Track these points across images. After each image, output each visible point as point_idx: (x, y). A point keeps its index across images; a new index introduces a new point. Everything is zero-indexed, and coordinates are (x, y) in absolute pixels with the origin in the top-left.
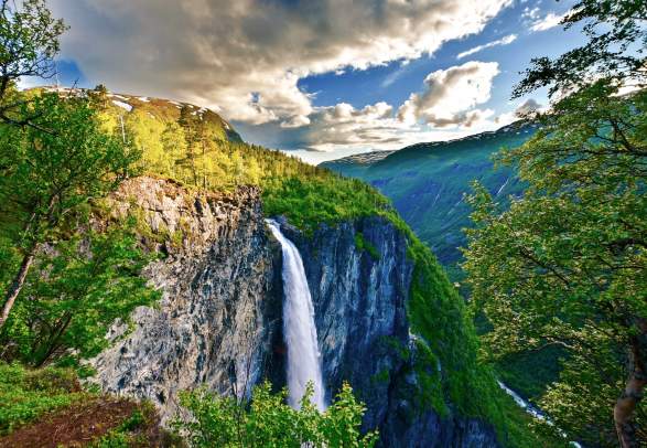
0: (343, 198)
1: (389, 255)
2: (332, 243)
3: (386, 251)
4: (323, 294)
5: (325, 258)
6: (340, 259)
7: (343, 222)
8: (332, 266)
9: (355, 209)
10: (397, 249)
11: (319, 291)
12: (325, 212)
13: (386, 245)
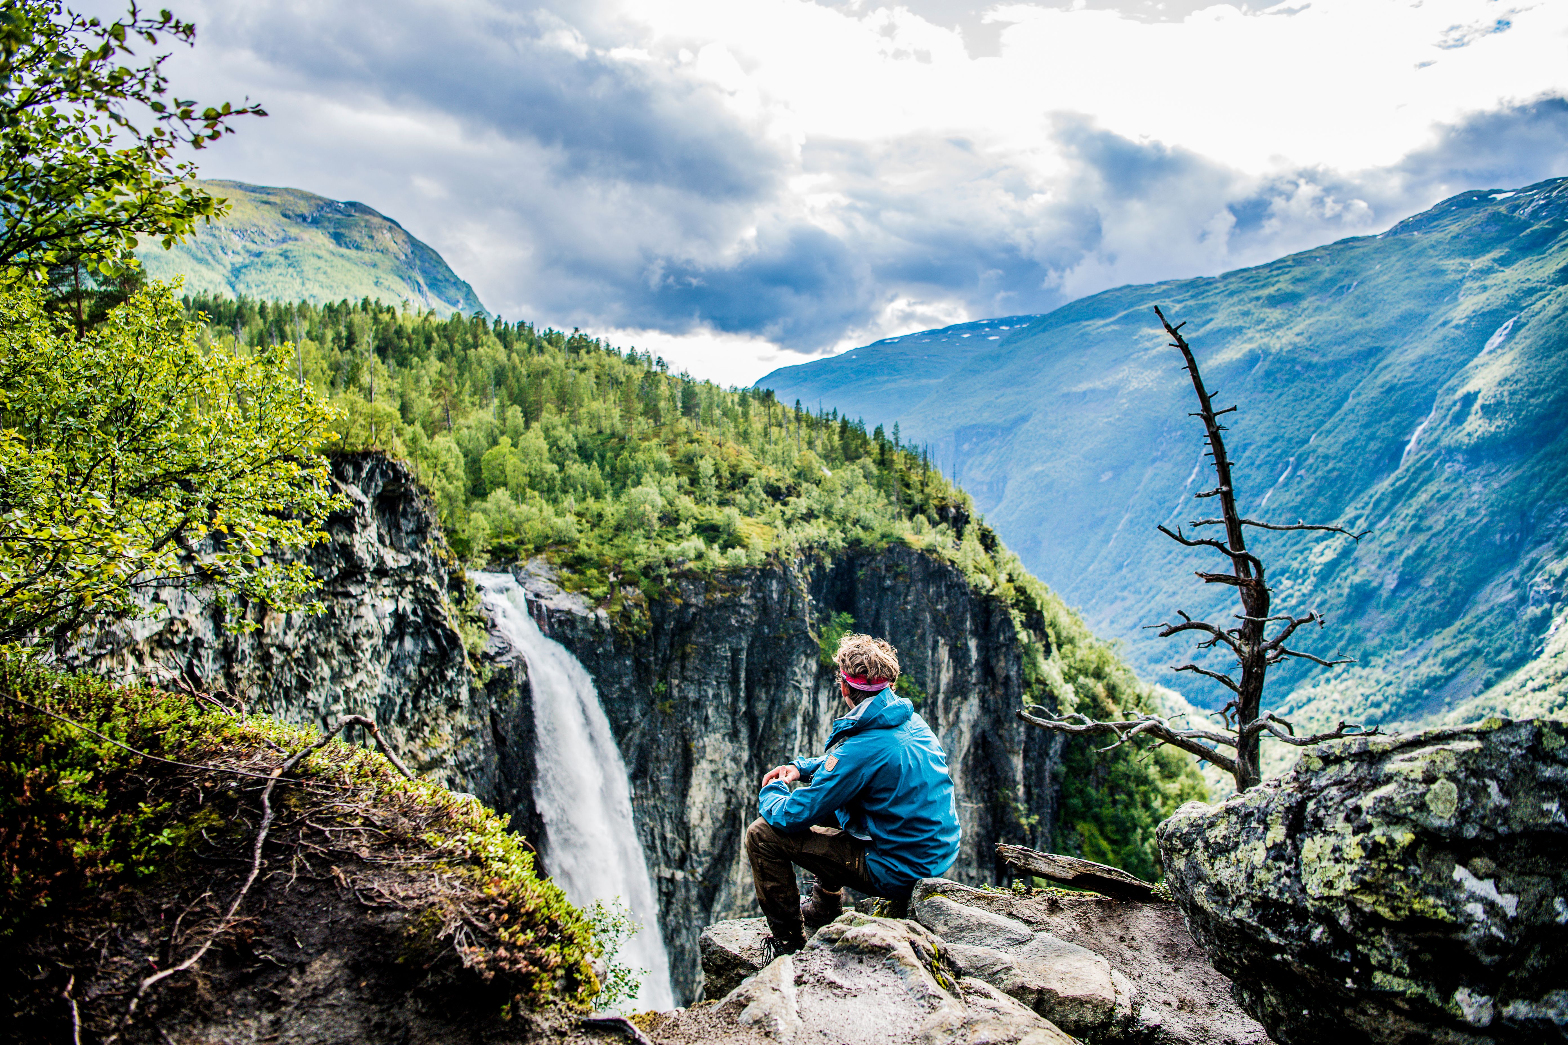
0: (775, 493)
1: (959, 689)
2: (724, 650)
3: (945, 677)
4: (703, 839)
5: (698, 705)
6: (761, 707)
7: (765, 573)
8: (733, 736)
9: (816, 530)
10: (987, 667)
11: (684, 829)
12: (697, 543)
13: (944, 653)
